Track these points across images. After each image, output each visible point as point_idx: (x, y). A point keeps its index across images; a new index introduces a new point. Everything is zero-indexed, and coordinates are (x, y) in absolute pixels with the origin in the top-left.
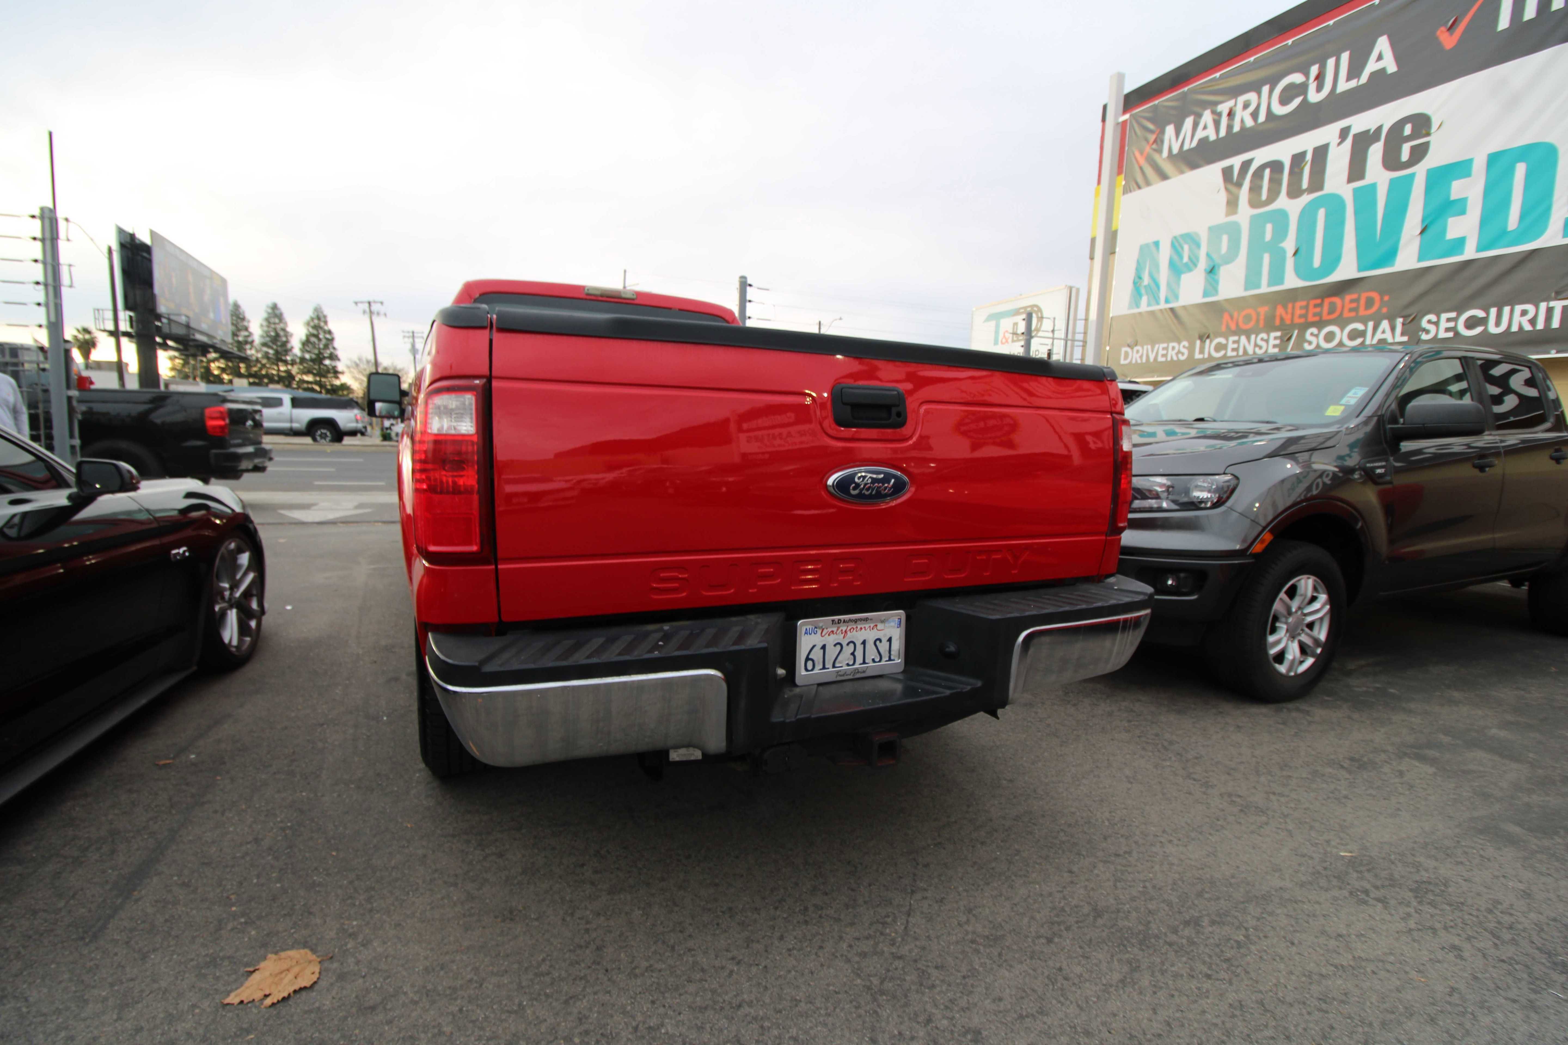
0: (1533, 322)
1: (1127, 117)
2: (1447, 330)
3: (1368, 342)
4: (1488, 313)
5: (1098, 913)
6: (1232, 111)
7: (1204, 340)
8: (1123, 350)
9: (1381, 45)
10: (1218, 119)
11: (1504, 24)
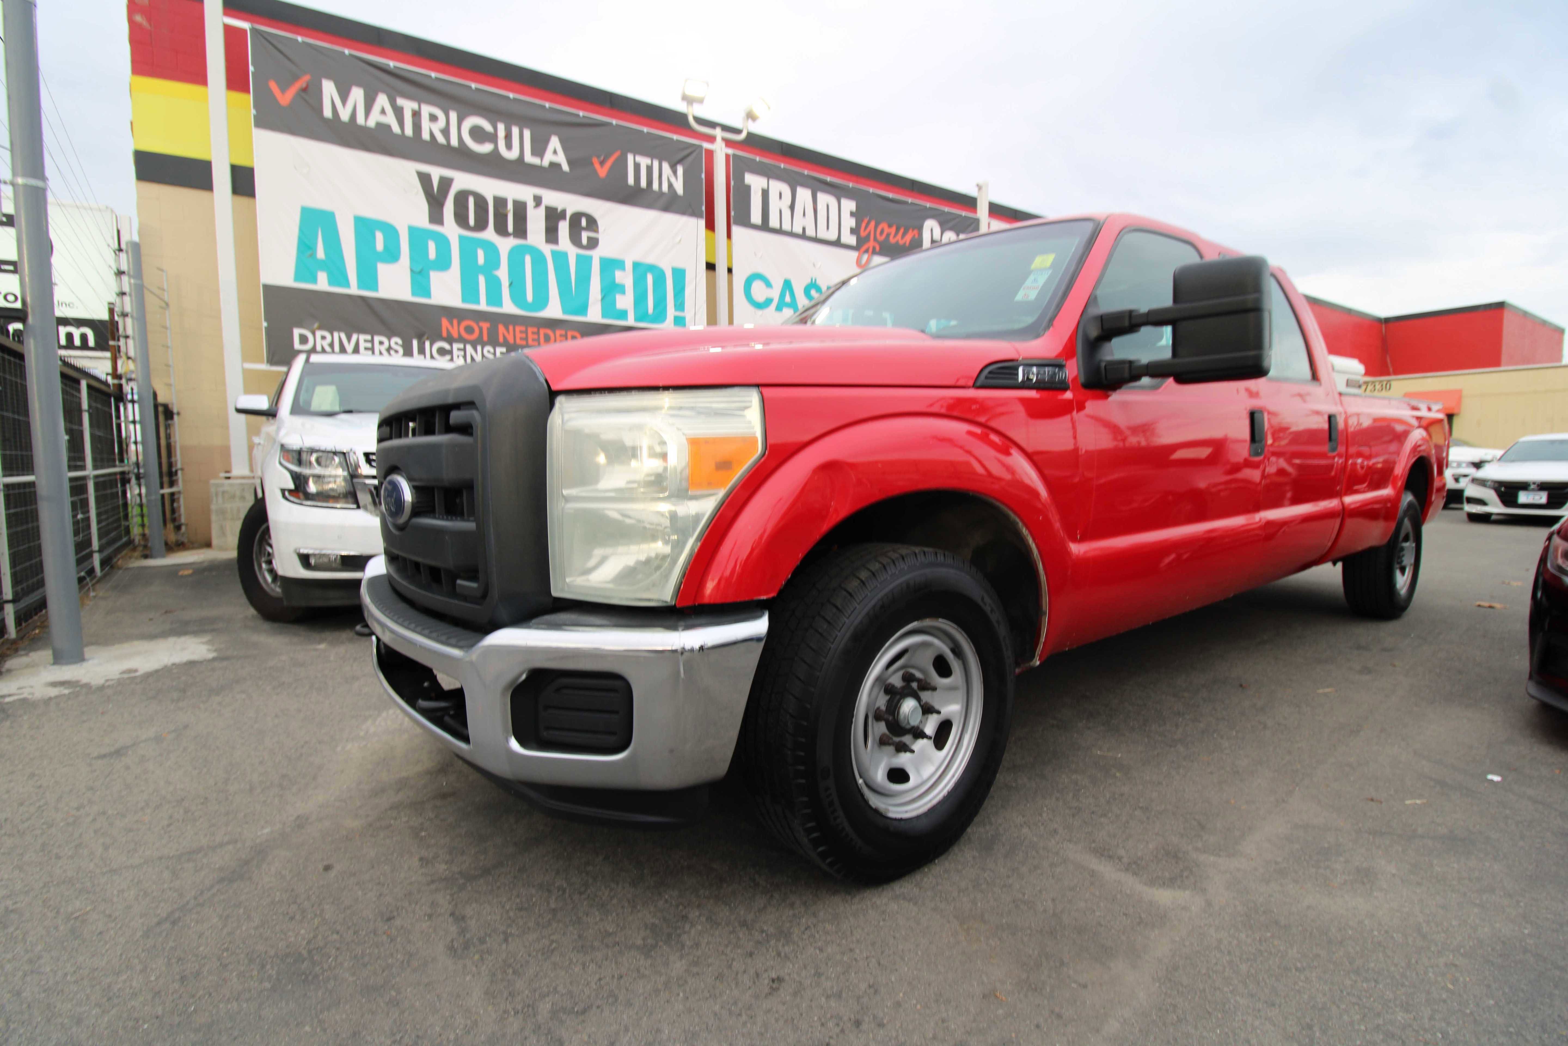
1: (242, 24)
6: (416, 114)
7: (422, 341)
8: (297, 332)
9: (555, 142)
10: (399, 113)
11: (631, 181)
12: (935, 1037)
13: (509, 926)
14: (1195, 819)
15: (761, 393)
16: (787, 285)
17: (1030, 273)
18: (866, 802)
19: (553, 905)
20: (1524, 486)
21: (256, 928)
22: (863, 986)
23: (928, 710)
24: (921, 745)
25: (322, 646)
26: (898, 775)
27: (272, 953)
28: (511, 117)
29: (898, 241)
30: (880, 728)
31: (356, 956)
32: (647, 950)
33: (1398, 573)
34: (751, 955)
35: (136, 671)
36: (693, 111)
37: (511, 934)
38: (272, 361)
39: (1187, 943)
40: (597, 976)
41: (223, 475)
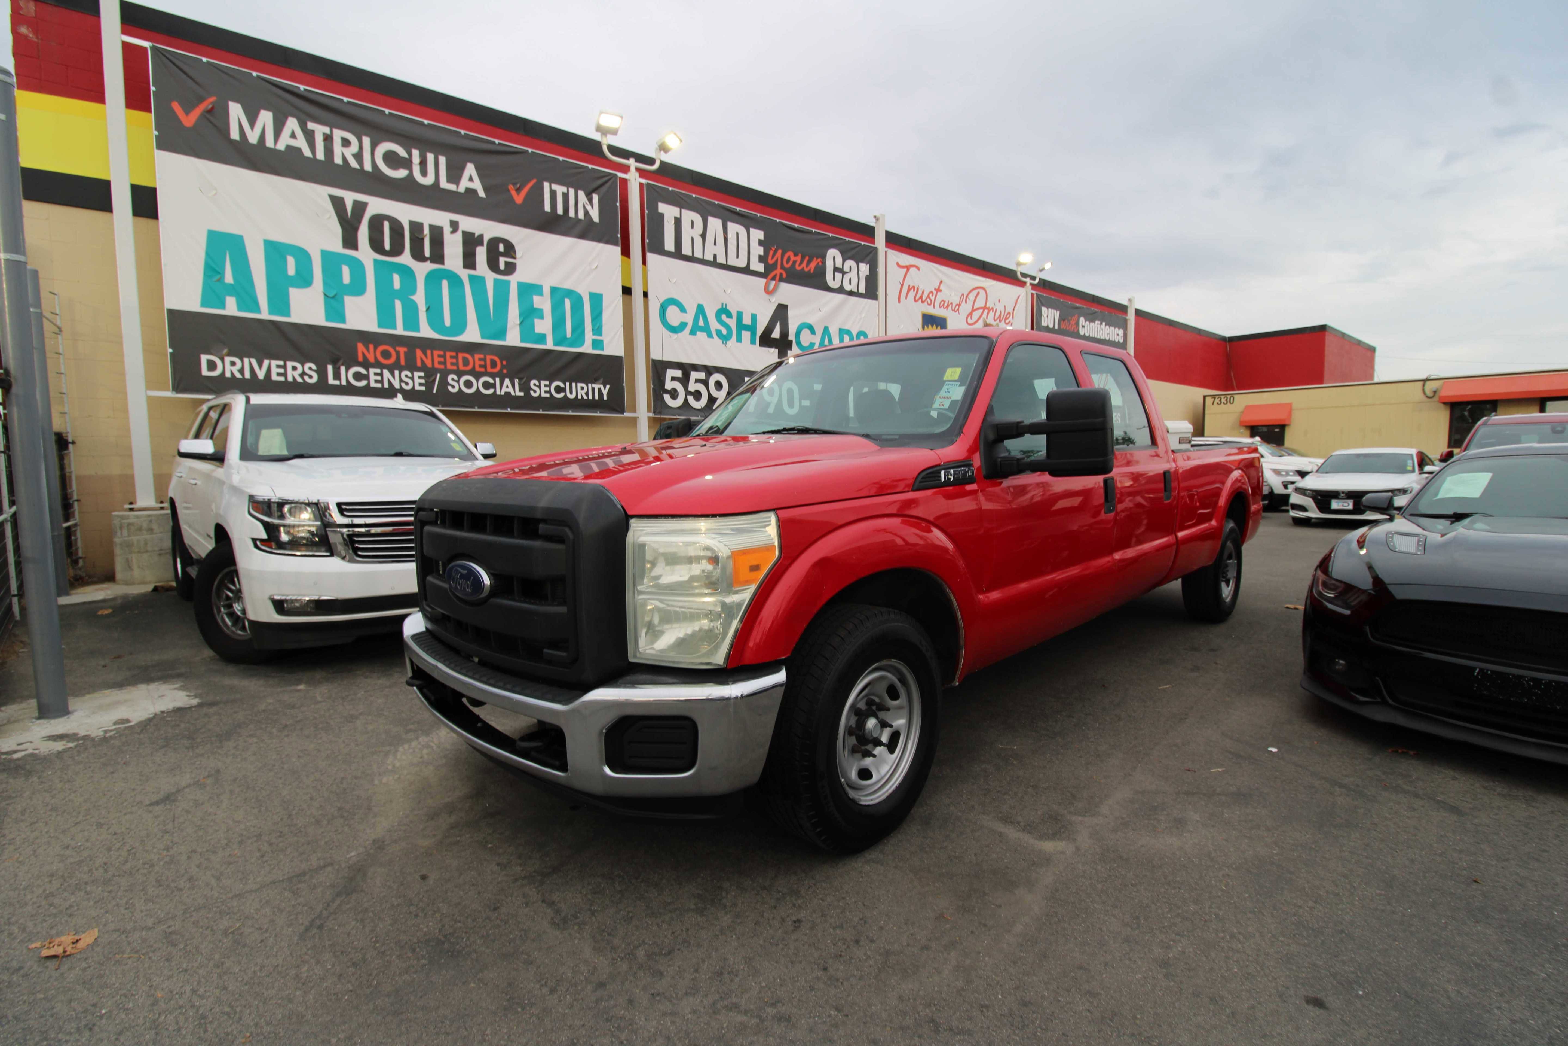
0: (587, 394)
2: (546, 392)
3: (498, 393)
6: (328, 139)
7: (337, 366)
8: (204, 358)
9: (470, 169)
10: (310, 136)
11: (547, 208)
12: (908, 945)
13: (591, 905)
14: (1069, 792)
15: (777, 514)
16: (700, 310)
17: (943, 383)
18: (846, 794)
19: (619, 889)
20: (1335, 495)
21: (391, 925)
22: (856, 919)
23: (884, 725)
24: (878, 750)
25: (302, 687)
26: (865, 774)
27: (415, 940)
28: (426, 144)
29: (803, 268)
30: (853, 740)
31: (483, 936)
32: (701, 912)
33: (1223, 585)
34: (775, 907)
35: (128, 721)
36: (606, 141)
37: (596, 911)
38: (177, 388)
39: (1064, 875)
40: (670, 931)
41: (127, 506)
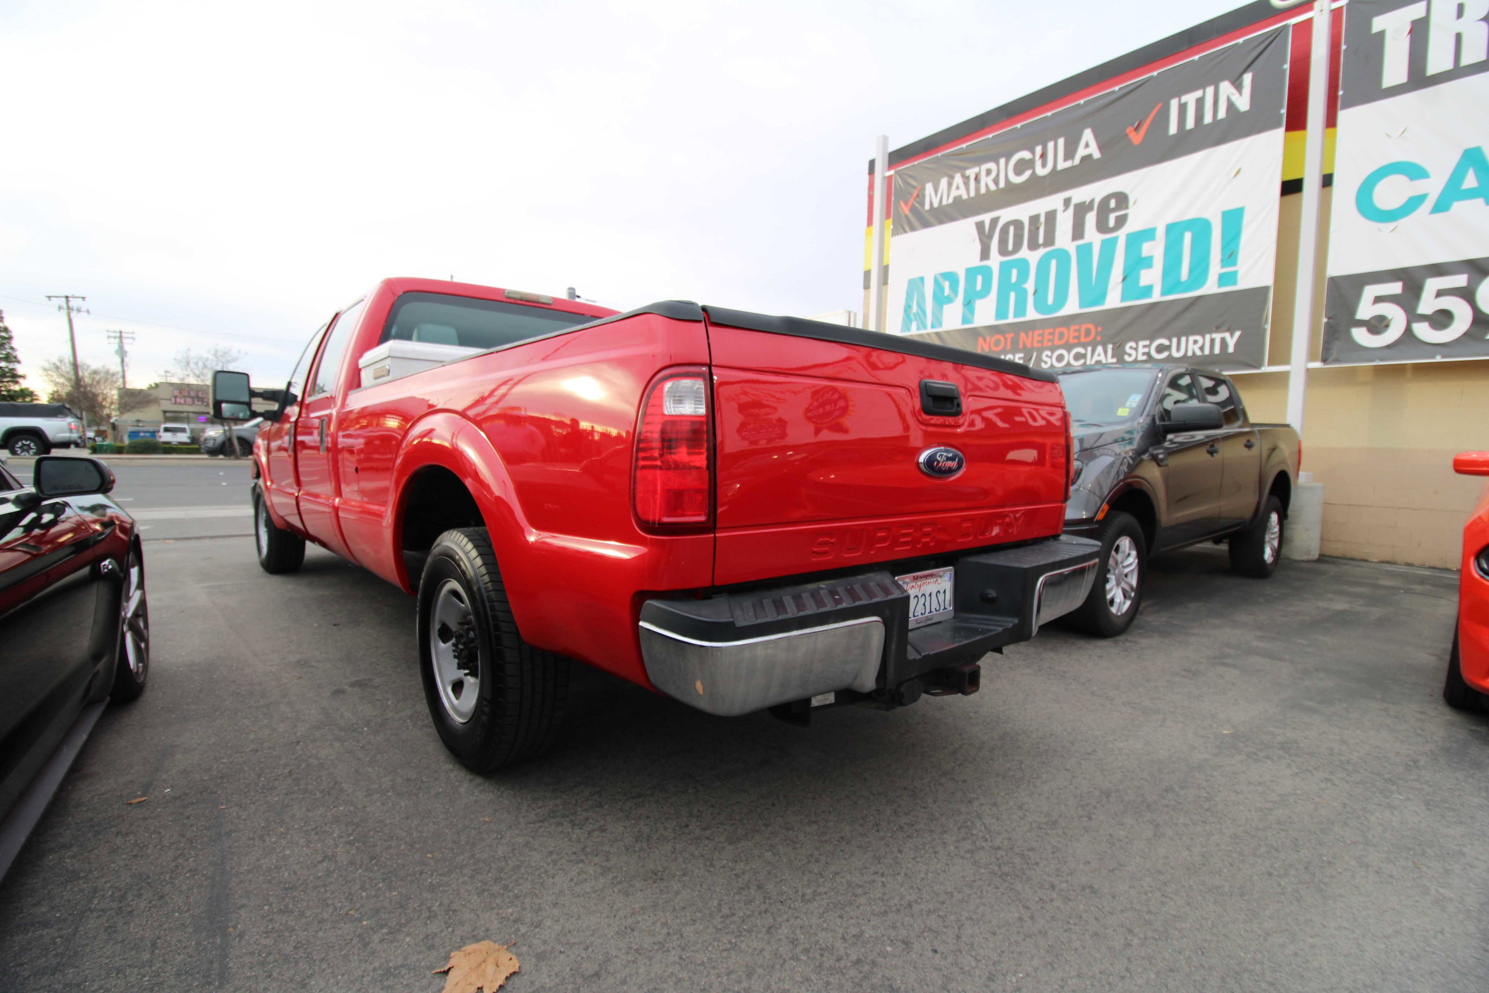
0: (1202, 348)
1: (892, 172)
2: (1144, 354)
3: (1088, 363)
4: (1171, 342)
5: (1108, 794)
6: (978, 176)
9: (1088, 135)
10: (967, 182)
11: (1173, 129)
16: (1471, 158)
28: (1049, 134)
